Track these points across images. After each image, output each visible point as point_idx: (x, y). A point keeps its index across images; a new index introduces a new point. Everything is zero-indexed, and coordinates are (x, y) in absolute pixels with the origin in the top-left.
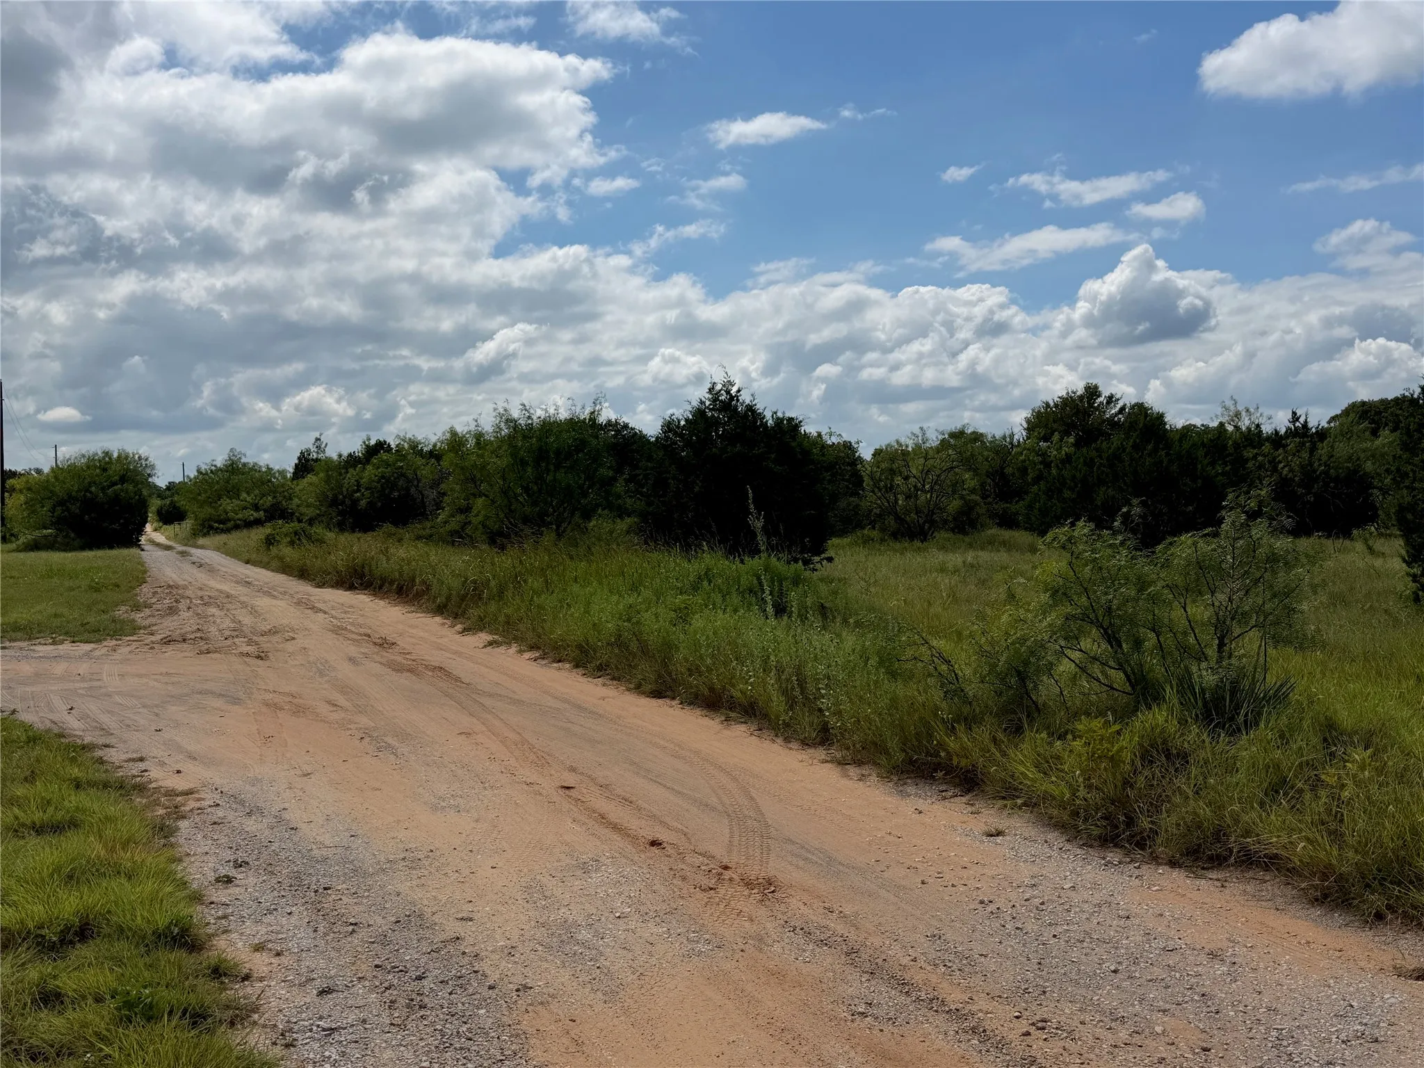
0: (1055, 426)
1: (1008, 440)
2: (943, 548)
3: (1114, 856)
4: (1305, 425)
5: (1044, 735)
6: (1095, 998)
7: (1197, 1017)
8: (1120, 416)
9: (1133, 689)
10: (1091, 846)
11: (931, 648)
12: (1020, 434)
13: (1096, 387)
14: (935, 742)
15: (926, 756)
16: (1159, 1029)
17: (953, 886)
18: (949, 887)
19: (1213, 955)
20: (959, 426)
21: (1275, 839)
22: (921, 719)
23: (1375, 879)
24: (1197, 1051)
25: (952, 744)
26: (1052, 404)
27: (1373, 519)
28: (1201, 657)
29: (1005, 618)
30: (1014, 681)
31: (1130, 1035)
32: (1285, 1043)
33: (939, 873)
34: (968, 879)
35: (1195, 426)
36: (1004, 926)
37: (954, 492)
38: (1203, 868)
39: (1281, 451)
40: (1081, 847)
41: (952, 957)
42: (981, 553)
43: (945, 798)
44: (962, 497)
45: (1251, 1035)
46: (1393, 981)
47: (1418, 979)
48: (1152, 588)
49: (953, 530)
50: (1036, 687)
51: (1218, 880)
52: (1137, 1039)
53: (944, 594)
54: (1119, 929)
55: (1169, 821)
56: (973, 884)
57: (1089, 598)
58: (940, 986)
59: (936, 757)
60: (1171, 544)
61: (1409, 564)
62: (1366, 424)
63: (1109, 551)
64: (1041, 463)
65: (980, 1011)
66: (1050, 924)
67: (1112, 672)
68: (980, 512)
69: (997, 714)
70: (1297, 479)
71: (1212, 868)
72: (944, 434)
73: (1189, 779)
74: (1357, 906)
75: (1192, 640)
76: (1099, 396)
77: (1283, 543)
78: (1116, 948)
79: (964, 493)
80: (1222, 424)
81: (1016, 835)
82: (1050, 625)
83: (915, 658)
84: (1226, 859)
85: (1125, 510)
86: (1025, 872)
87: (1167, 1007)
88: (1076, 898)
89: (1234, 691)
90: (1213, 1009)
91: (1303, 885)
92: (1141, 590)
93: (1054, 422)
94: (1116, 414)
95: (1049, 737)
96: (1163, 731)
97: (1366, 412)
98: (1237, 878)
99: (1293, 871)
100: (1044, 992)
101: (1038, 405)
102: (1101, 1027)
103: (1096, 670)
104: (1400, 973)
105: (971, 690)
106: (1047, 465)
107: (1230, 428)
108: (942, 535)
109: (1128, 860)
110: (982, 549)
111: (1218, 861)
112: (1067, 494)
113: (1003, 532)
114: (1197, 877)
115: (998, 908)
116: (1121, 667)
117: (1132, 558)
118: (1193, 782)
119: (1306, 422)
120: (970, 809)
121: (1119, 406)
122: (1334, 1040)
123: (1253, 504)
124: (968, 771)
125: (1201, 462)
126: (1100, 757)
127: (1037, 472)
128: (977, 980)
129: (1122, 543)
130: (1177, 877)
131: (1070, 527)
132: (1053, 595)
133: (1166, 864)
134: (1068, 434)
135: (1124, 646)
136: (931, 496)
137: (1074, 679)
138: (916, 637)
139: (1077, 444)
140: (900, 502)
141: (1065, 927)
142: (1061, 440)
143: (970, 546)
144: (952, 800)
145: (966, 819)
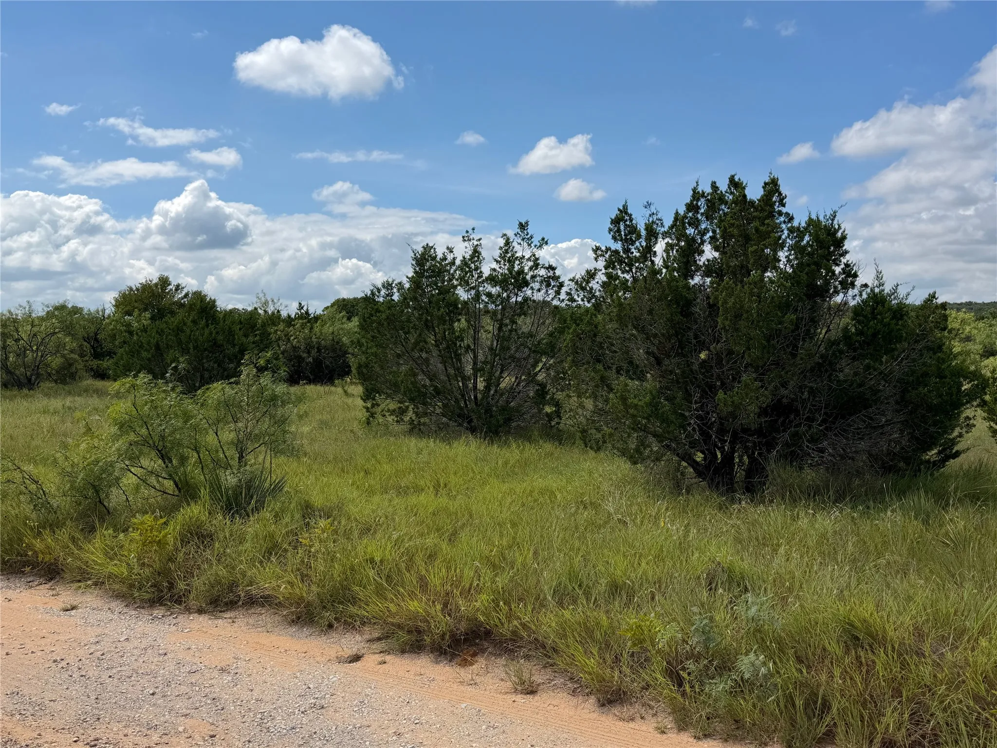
0: (136, 305)
1: (101, 313)
2: (48, 395)
3: (158, 612)
4: (307, 313)
5: (111, 531)
6: (137, 716)
7: (209, 715)
8: (185, 300)
9: (180, 492)
10: (143, 608)
11: (22, 471)
12: (110, 310)
13: (167, 278)
14: (24, 545)
15: (17, 556)
16: (181, 729)
17: (32, 652)
18: (30, 654)
19: (222, 670)
20: (61, 301)
21: (267, 585)
22: (13, 528)
23: (328, 602)
24: (206, 738)
25: (38, 544)
26: (134, 288)
27: (348, 373)
28: (228, 466)
29: (83, 446)
30: (91, 493)
31: (160, 737)
32: (265, 721)
33: (22, 645)
34: (46, 645)
35: (238, 310)
36: (71, 676)
37: (57, 351)
38: (221, 612)
39: (291, 328)
40: (135, 609)
41: (27, 707)
42: (77, 398)
43: (31, 587)
44: (63, 356)
45: (244, 720)
46: (336, 667)
47: (350, 662)
48: (193, 420)
49: (56, 382)
50: (107, 496)
51: (230, 618)
52: (165, 739)
53: (45, 430)
54: (158, 663)
55: (199, 583)
56: (48, 649)
57: (148, 429)
58: (15, 730)
59: (26, 556)
60: (208, 389)
61: (364, 401)
62: (344, 313)
63: (163, 395)
64: (126, 331)
65: (47, 742)
66: (108, 668)
67: (165, 482)
68: (78, 367)
69: (76, 519)
70: (302, 347)
71: (227, 610)
72: (48, 307)
73: (213, 552)
74: (318, 622)
75: (222, 456)
76: (169, 284)
77: (281, 388)
78: (155, 677)
79: (66, 352)
80: (256, 309)
81: (86, 607)
82: (118, 450)
83: (9, 481)
84: (236, 603)
85: (173, 365)
86: (91, 634)
87: (188, 711)
88: (129, 646)
89: (249, 488)
90: (220, 707)
91: (285, 613)
92: (186, 422)
93: (136, 302)
94: (182, 298)
95: (115, 532)
96: (198, 519)
97: (345, 305)
98: (243, 615)
99: (279, 605)
100: (99, 719)
101: (123, 289)
102: (140, 736)
103: (153, 480)
104: (340, 660)
105: (55, 503)
106: (131, 333)
107: (260, 311)
108: (46, 385)
109: (169, 613)
110: (79, 395)
111: (232, 605)
112: (144, 354)
113: (97, 383)
114: (217, 618)
115: (68, 664)
116: (171, 477)
117: (181, 400)
118: (216, 553)
119: (307, 310)
120: (51, 593)
121: (184, 293)
122: (297, 713)
123: (262, 362)
124: (51, 564)
125: (237, 334)
126: (150, 542)
127: (123, 338)
128: (47, 720)
129: (173, 389)
130: (202, 622)
131: (134, 377)
132: (120, 428)
133: (196, 612)
134: (146, 310)
135: (174, 462)
136: (37, 355)
137: (137, 488)
138: (10, 464)
139: (153, 318)
140: (11, 359)
141: (119, 669)
142: (140, 315)
143: (70, 393)
144: (38, 588)
145: (47, 600)
